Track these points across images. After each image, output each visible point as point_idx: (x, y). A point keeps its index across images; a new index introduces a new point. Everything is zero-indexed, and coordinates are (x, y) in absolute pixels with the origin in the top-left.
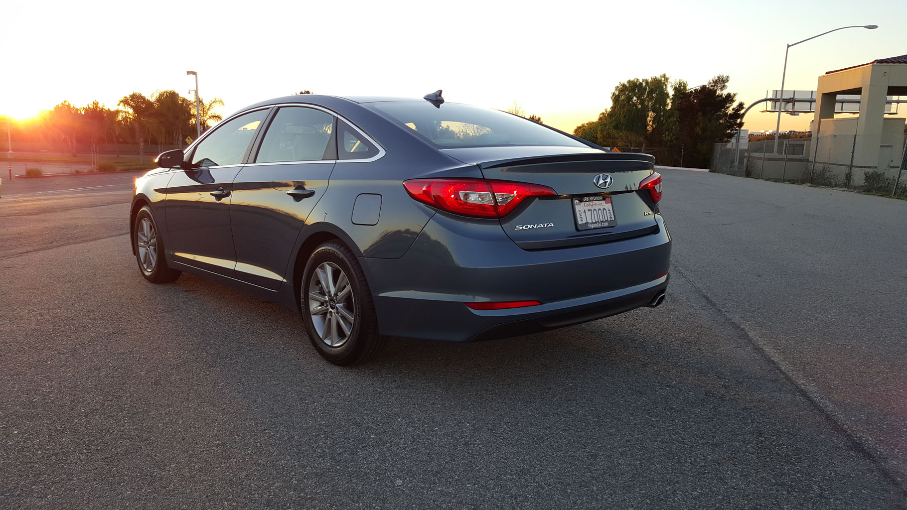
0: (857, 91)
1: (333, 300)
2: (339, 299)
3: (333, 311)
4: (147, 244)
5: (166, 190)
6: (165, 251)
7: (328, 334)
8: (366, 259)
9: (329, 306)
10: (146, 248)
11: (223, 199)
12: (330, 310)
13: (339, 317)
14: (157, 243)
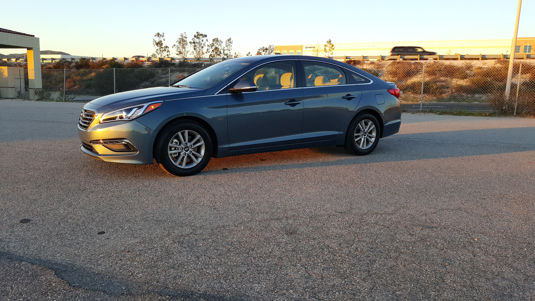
1: (365, 133)
2: (368, 132)
3: (365, 137)
4: (184, 150)
5: (227, 106)
6: (220, 147)
7: (363, 146)
8: (383, 115)
9: (363, 136)
10: (184, 152)
11: (297, 105)
12: (364, 137)
13: (368, 138)
14: (204, 144)
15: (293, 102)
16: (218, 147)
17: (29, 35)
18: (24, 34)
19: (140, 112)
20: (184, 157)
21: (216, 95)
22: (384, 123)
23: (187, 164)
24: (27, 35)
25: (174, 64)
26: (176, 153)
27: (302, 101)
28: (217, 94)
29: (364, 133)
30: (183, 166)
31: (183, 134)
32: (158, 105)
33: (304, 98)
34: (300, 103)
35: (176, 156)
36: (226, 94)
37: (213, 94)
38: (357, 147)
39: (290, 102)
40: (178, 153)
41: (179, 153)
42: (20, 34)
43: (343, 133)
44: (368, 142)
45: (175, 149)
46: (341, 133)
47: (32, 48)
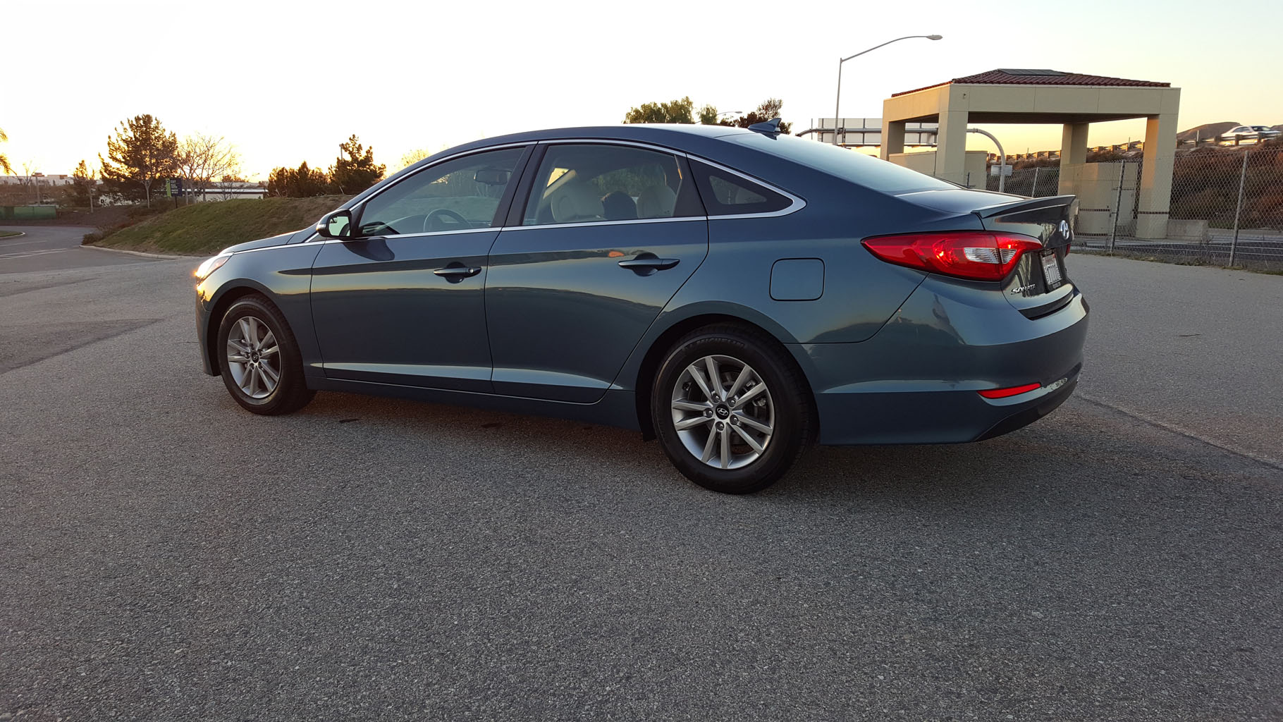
0: (933, 118)
1: (724, 407)
2: (739, 403)
3: (725, 422)
4: (251, 357)
5: (312, 271)
7: (715, 454)
8: (806, 348)
9: (715, 416)
10: (250, 362)
12: (719, 420)
14: (280, 353)
15: (456, 269)
16: (303, 366)
18: (1147, 84)
20: (250, 373)
22: (812, 382)
23: (256, 389)
24: (1154, 84)
29: (719, 407)
30: (250, 392)
31: (248, 325)
33: (487, 261)
36: (324, 243)
37: (303, 242)
38: (686, 452)
39: (449, 267)
41: (247, 363)
43: (621, 388)
44: (738, 445)
47: (1158, 115)
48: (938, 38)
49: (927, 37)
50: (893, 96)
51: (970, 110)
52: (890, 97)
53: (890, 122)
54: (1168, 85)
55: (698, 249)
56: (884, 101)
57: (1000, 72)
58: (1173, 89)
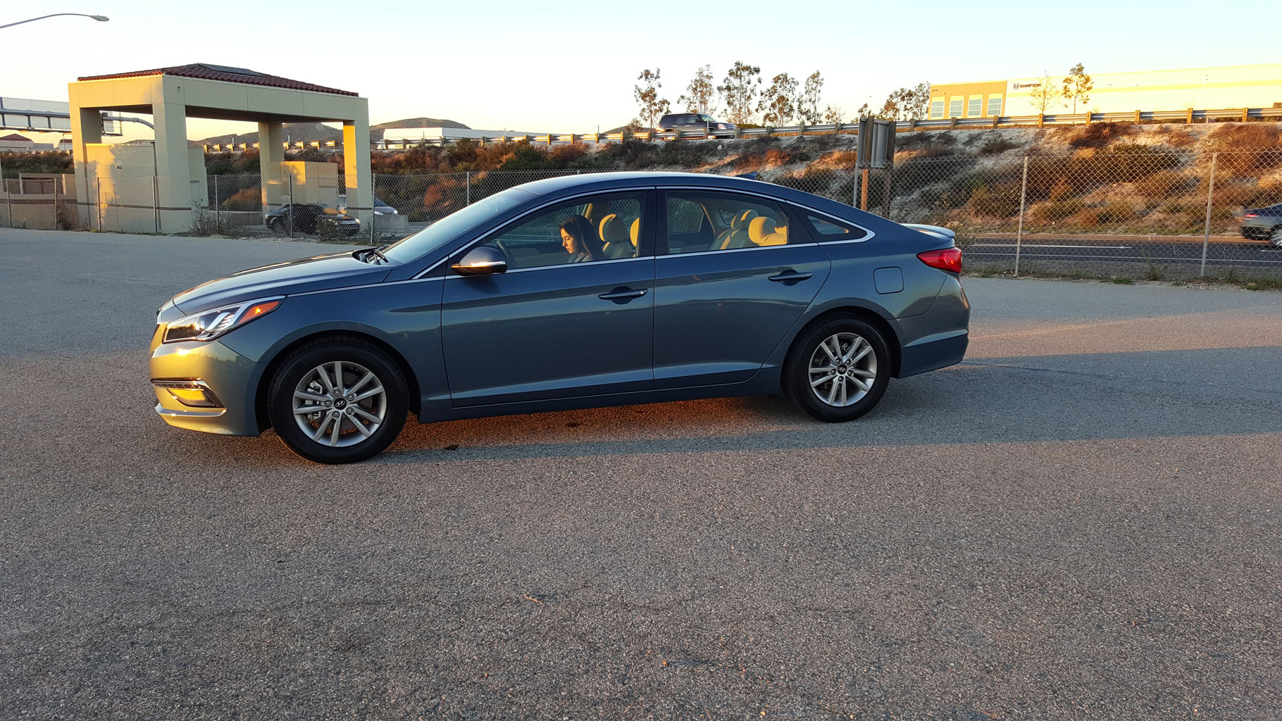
0: (146, 109)
1: (843, 366)
2: (853, 362)
3: (844, 376)
4: (333, 404)
5: (441, 307)
6: (423, 399)
7: (837, 398)
8: (898, 320)
9: (837, 373)
10: (332, 410)
11: (633, 300)
12: (840, 375)
13: (852, 378)
14: (384, 393)
15: (621, 293)
16: (419, 399)
17: (348, 93)
18: (338, 92)
19: (230, 321)
20: (333, 421)
21: (416, 280)
22: (900, 340)
23: (342, 437)
24: (343, 93)
25: (655, 146)
26: (317, 412)
27: (650, 290)
28: (419, 278)
29: (840, 366)
30: (333, 442)
31: (330, 371)
32: (269, 308)
33: (654, 284)
34: (641, 295)
35: (316, 418)
36: (443, 278)
37: (411, 279)
38: (817, 401)
39: (614, 292)
40: (320, 413)
41: (324, 412)
42: (330, 90)
43: (772, 366)
44: (852, 389)
45: (315, 403)
46: (765, 366)
47: (353, 121)
48: (105, 19)
49: (92, 17)
50: (81, 79)
51: (188, 104)
52: (76, 80)
53: (81, 108)
54: (356, 95)
55: (823, 265)
56: (69, 85)
57: (200, 66)
58: (362, 99)
